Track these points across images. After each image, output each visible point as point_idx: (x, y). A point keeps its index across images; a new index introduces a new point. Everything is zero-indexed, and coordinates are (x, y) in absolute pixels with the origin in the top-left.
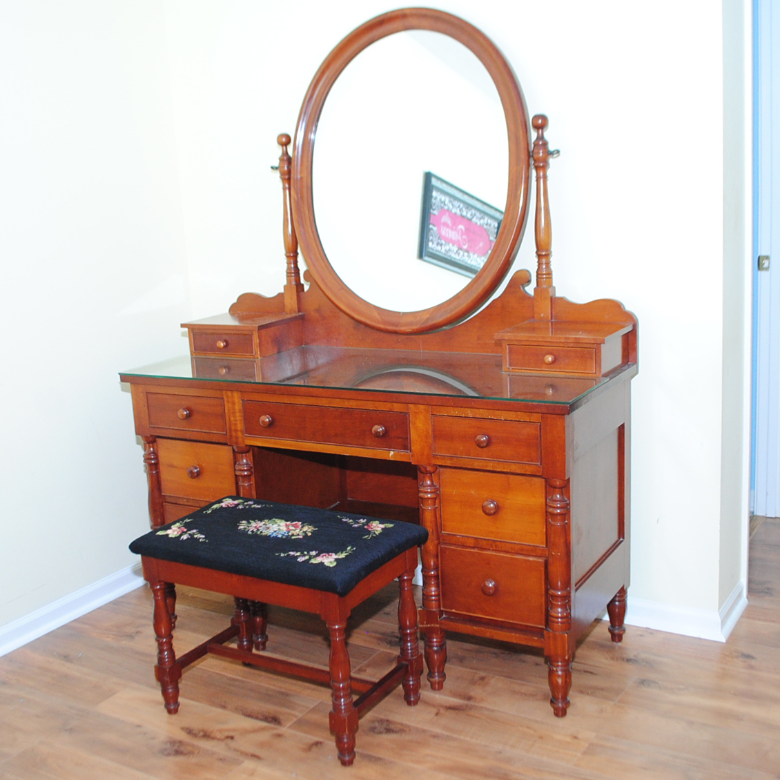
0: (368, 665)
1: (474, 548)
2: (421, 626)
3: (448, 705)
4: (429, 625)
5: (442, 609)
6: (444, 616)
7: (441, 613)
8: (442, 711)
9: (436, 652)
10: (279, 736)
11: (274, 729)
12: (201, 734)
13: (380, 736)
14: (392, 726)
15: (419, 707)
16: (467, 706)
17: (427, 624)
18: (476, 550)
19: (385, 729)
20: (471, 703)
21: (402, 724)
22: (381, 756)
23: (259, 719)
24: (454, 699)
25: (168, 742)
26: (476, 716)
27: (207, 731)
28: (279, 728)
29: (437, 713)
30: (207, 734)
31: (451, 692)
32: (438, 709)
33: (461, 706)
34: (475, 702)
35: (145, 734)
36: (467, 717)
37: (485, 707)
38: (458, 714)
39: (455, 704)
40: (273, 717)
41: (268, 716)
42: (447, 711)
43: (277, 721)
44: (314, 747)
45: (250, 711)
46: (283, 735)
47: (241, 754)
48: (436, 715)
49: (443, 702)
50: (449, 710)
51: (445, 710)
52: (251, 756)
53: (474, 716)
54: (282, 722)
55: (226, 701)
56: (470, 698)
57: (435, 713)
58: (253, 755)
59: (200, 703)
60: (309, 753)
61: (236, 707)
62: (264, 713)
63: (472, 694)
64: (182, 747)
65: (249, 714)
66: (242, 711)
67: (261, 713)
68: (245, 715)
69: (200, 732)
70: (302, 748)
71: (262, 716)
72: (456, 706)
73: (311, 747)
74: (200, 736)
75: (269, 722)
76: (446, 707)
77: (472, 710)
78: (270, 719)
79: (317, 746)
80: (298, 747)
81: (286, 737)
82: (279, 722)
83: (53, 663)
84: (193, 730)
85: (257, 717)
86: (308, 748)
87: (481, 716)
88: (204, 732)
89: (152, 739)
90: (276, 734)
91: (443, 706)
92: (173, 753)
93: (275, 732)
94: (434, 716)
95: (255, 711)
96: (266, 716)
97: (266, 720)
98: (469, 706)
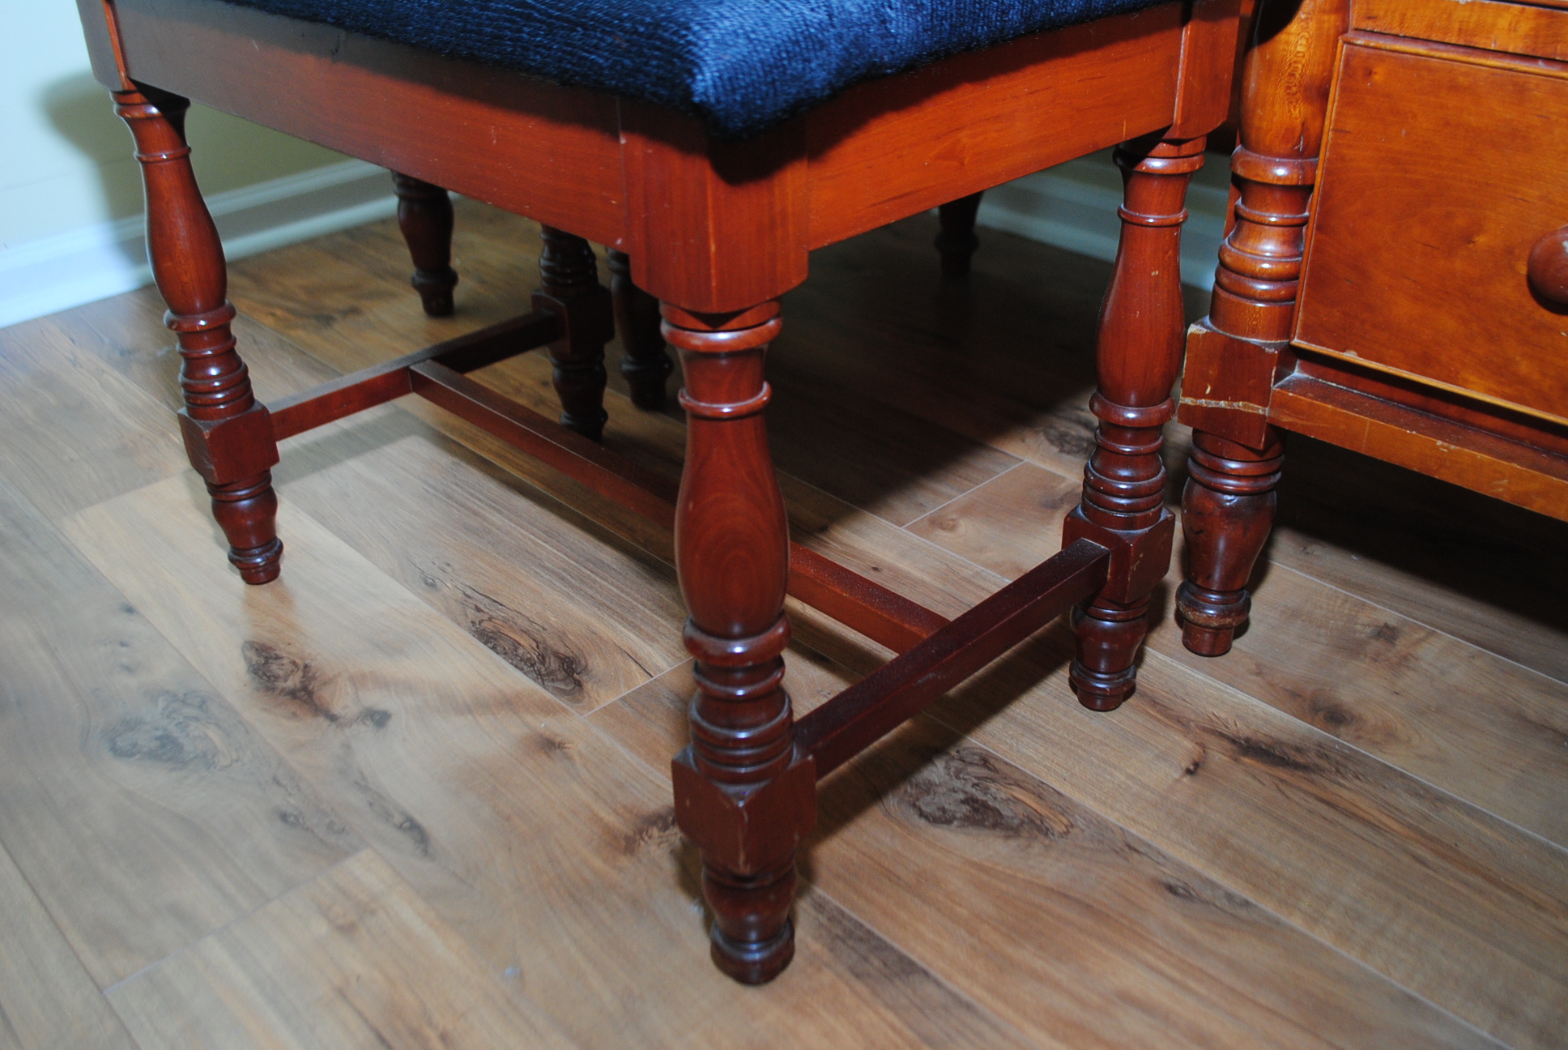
0: (967, 511)
1: (1532, 58)
2: (1189, 401)
3: (1244, 731)
4: (1223, 404)
5: (1296, 341)
6: (1297, 374)
7: (1292, 355)
8: (1218, 756)
9: (1230, 513)
10: (550, 745)
11: (547, 709)
12: (293, 682)
13: (939, 832)
14: (998, 794)
15: (1125, 715)
16: (1323, 751)
17: (1214, 396)
18: (1540, 67)
19: (970, 800)
20: (1342, 740)
21: (1039, 790)
22: (918, 953)
23: (517, 655)
24: (1273, 710)
25: (168, 692)
26: (1361, 813)
27: (317, 675)
28: (564, 710)
29: (1196, 765)
30: (310, 687)
31: (1259, 674)
32: (1202, 746)
33: (1298, 750)
34: (1359, 737)
35: (123, 644)
36: (1323, 809)
37: (1402, 775)
38: (1282, 787)
39: (1273, 734)
40: (567, 657)
41: (552, 648)
42: (1236, 760)
43: (575, 680)
44: (655, 832)
45: (503, 617)
46: (565, 748)
47: (371, 804)
48: (1189, 772)
49: (1223, 715)
50: (1246, 760)
51: (1230, 757)
52: (402, 825)
53: (1354, 810)
54: (588, 686)
55: (449, 565)
56: (1335, 717)
57: (1187, 763)
58: (410, 820)
59: (367, 556)
60: (625, 861)
61: (469, 592)
62: (544, 634)
63: (1346, 696)
64: (192, 728)
65: (495, 627)
66: (478, 614)
67: (535, 631)
68: (476, 632)
69: (293, 671)
70: (608, 830)
71: (534, 645)
72: (1280, 743)
73: (641, 834)
74: (283, 690)
75: (541, 677)
76: (1233, 741)
77: (1344, 777)
78: (554, 664)
79: (668, 832)
80: (596, 819)
81: (569, 758)
82: (579, 684)
83: (81, 366)
84: (278, 658)
85: (516, 645)
86: (631, 833)
87: (1385, 819)
88: (304, 676)
89: (129, 669)
90: (541, 736)
91: (1222, 735)
92: (145, 749)
93: (543, 725)
94: (1182, 776)
95: (520, 621)
96: (545, 649)
97: (537, 665)
98: (1332, 755)
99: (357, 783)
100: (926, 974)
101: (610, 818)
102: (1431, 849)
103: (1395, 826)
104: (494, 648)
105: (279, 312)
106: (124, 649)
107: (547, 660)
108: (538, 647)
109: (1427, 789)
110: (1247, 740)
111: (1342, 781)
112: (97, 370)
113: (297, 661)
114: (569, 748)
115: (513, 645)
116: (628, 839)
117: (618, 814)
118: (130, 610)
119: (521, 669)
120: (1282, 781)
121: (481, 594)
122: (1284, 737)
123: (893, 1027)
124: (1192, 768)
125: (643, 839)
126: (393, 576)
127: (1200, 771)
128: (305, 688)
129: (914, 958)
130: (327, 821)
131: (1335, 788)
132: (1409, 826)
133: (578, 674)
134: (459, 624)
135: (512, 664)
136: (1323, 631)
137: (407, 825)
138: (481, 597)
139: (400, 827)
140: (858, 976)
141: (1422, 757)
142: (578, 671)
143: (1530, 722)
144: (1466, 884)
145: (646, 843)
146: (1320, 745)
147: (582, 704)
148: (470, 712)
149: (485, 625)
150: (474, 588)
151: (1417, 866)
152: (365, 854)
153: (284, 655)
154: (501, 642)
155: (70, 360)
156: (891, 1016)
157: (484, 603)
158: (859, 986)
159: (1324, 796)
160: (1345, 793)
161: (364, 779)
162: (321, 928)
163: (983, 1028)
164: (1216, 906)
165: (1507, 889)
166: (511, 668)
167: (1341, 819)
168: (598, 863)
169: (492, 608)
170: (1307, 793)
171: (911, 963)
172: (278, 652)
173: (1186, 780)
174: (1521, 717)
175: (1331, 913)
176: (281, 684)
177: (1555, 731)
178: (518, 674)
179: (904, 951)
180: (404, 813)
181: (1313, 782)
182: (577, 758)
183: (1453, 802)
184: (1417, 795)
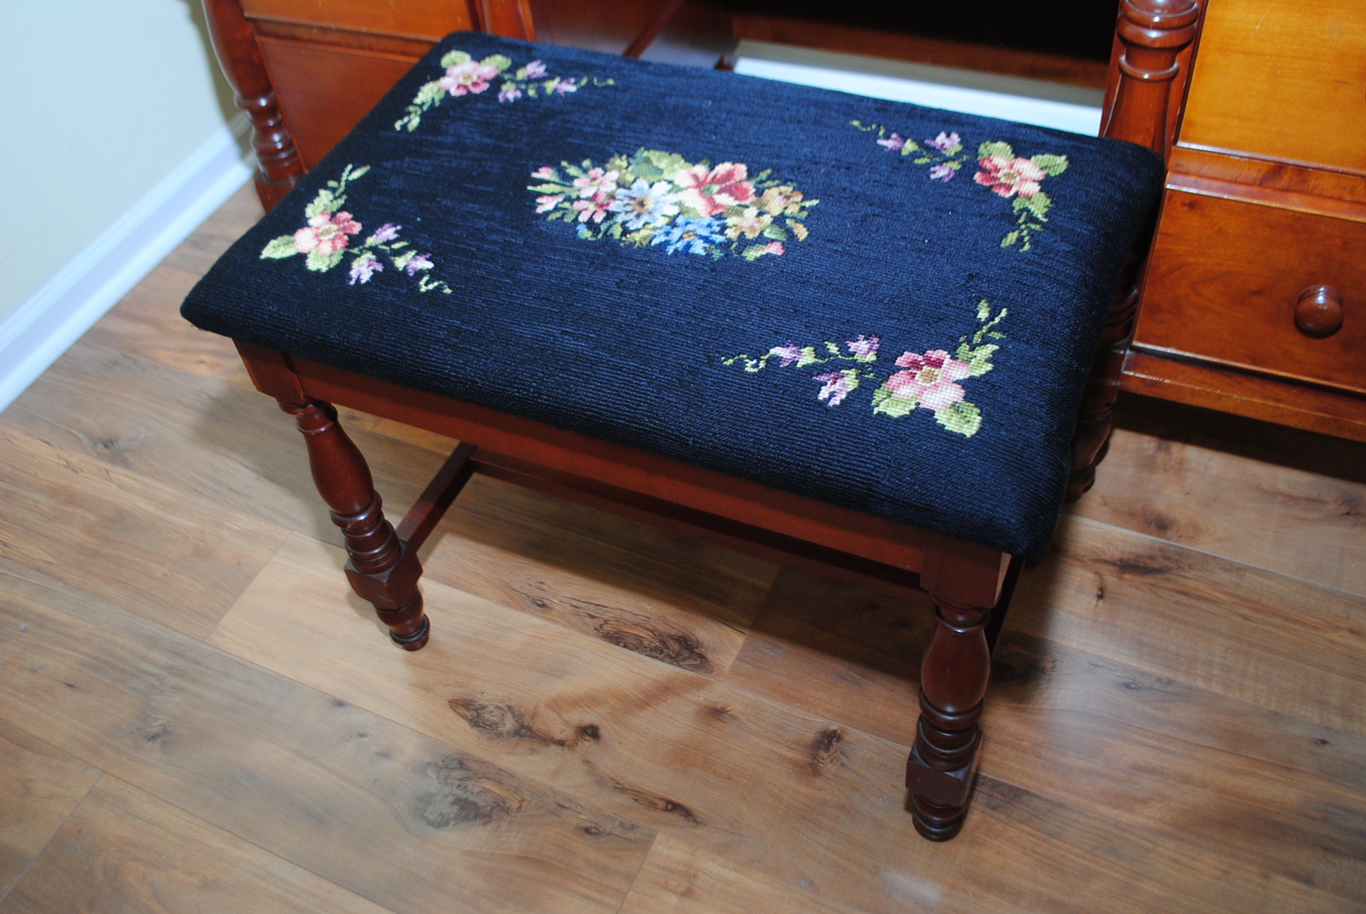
3: (1116, 553)
8: (1111, 580)
10: (716, 713)
11: (696, 685)
12: (510, 723)
16: (1164, 553)
23: (645, 647)
24: (1125, 531)
25: (429, 764)
26: (1203, 595)
27: (522, 711)
28: (707, 681)
29: (1101, 589)
30: (526, 724)
31: (1105, 504)
32: (1097, 573)
33: (1151, 558)
34: (1180, 537)
35: (362, 736)
36: (1182, 598)
37: (1214, 558)
38: (1154, 589)
39: (1133, 551)
40: (680, 637)
41: (665, 633)
42: (1121, 578)
43: (697, 653)
44: (823, 754)
45: (613, 617)
46: (728, 711)
47: (636, 800)
48: (1100, 597)
49: (1099, 545)
50: (1127, 576)
51: (1117, 577)
52: (667, 808)
53: (1199, 593)
54: (709, 656)
55: (542, 583)
56: (1160, 525)
57: (1096, 592)
58: (669, 802)
59: (477, 594)
60: (819, 782)
61: (574, 603)
62: (652, 622)
63: (1161, 506)
64: (470, 787)
65: (614, 628)
66: (595, 620)
67: (644, 622)
68: (604, 636)
69: (503, 715)
70: (793, 762)
71: (652, 635)
72: (1139, 556)
73: (816, 758)
74: (508, 733)
75: (674, 659)
76: (1114, 564)
77: (1184, 570)
78: (676, 647)
79: (831, 751)
80: (784, 759)
81: (735, 718)
82: (702, 657)
83: (82, 471)
84: (483, 707)
85: (638, 638)
86: (810, 761)
87: (1217, 594)
88: (514, 716)
89: (385, 755)
90: (706, 707)
91: (1106, 562)
92: (452, 815)
93: (702, 698)
94: (1098, 601)
95: (627, 617)
96: (660, 635)
97: (665, 650)
98: (1171, 556)
99: (615, 788)
100: (1028, 793)
101: (791, 754)
102: (1248, 607)
103: (1224, 597)
104: (625, 646)
105: (205, 357)
106: (365, 740)
107: (668, 644)
108: (654, 635)
109: (1231, 563)
110: (1121, 560)
111: (1183, 574)
112: (99, 470)
113: (500, 705)
114: (730, 711)
115: (638, 639)
116: (811, 765)
117: (794, 749)
118: (340, 704)
119: (657, 658)
120: (1153, 585)
121: (584, 602)
122: (1140, 551)
123: (1028, 833)
124: (1100, 593)
125: (820, 762)
126: (509, 605)
127: (1105, 594)
128: (523, 726)
129: (1016, 785)
130: (617, 823)
131: (1182, 581)
132: (1232, 595)
133: (696, 648)
134: (587, 634)
135: (647, 655)
136: (1127, 455)
137: (670, 806)
138: (585, 604)
139: (667, 810)
140: (994, 808)
141: (1219, 540)
142: (695, 646)
143: (1265, 491)
144: (1275, 626)
145: (823, 763)
146: (1161, 550)
147: (715, 673)
148: (648, 705)
149: (606, 628)
150: (576, 598)
151: (1247, 622)
152: (660, 837)
153: (487, 703)
154: (628, 639)
155: (65, 466)
156: (1024, 827)
157: (592, 610)
158: (997, 815)
159: (1180, 588)
160: (1191, 583)
161: (618, 783)
162: (673, 900)
163: (1076, 816)
164: (1155, 689)
165: (1296, 622)
166: (649, 659)
167: (1193, 602)
168: (804, 789)
169: (601, 612)
170: (1170, 590)
171: (1018, 789)
172: (480, 703)
173: (1100, 603)
174: (1259, 489)
175: (1215, 672)
176: (503, 729)
177: (1281, 494)
178: (656, 662)
179: (1009, 783)
180: (662, 799)
181: (1168, 580)
182: (740, 716)
183: (1247, 568)
184: (1227, 570)
